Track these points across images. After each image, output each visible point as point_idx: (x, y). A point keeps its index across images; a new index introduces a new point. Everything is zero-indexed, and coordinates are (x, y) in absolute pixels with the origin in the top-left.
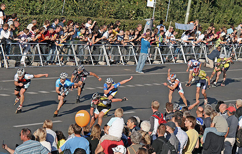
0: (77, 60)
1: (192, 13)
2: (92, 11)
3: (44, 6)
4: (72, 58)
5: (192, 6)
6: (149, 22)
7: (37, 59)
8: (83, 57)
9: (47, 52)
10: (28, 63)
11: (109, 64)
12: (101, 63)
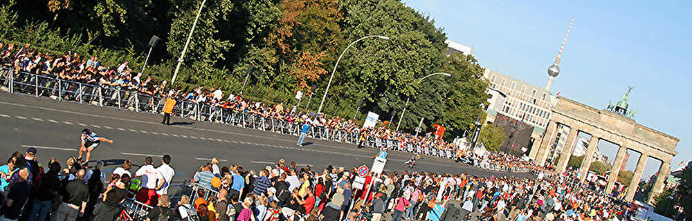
0: (244, 123)
1: (323, 108)
2: (260, 95)
3: (231, 87)
4: (242, 121)
5: (324, 103)
6: (295, 108)
7: (219, 119)
8: (248, 123)
9: (227, 116)
10: (213, 120)
11: (264, 130)
12: (260, 129)
